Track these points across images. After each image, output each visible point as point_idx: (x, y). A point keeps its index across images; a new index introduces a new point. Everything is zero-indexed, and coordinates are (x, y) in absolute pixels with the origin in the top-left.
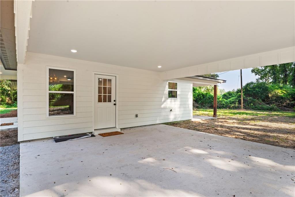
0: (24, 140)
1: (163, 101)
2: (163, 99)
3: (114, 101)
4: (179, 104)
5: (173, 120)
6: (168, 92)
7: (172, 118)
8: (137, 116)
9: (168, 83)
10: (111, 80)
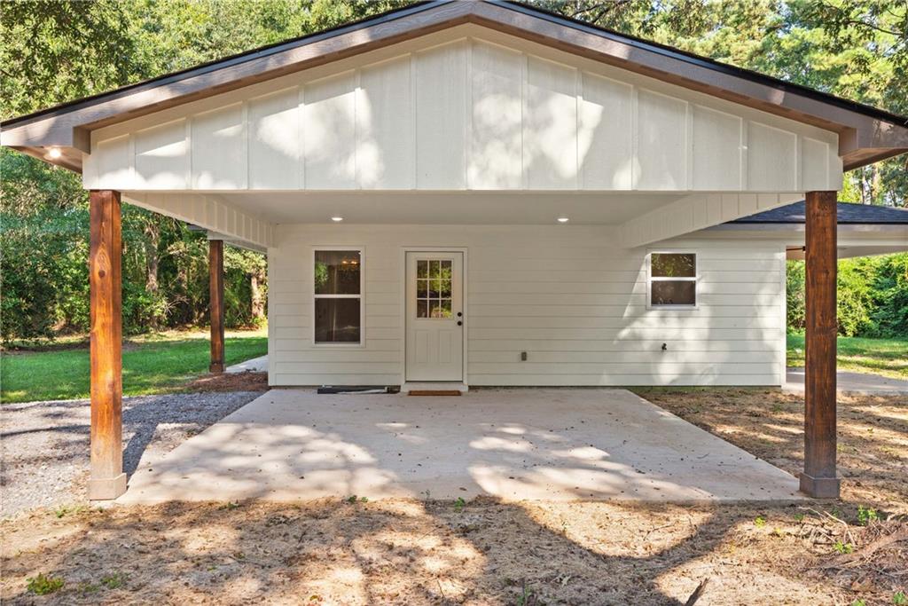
0: (278, 384)
1: (626, 315)
2: (628, 311)
3: (460, 314)
4: (706, 327)
5: (674, 381)
6: (650, 286)
7: (667, 373)
8: (524, 357)
9: (649, 256)
10: (450, 262)
